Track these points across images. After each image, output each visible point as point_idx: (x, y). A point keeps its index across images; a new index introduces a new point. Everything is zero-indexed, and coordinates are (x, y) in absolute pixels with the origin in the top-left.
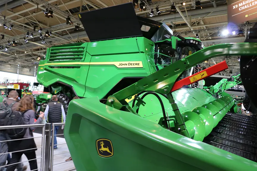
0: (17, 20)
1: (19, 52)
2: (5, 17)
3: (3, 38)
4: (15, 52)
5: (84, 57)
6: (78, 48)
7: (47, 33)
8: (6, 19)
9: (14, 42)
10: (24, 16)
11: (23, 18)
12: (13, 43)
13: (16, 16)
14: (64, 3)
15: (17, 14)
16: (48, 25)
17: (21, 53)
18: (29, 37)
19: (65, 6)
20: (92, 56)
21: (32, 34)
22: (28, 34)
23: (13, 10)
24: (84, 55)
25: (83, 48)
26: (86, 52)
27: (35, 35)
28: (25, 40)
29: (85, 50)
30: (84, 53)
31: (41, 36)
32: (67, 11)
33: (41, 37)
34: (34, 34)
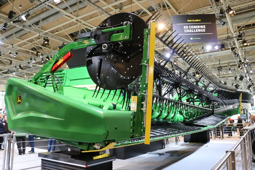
0: (22, 47)
1: (29, 74)
2: (12, 45)
3: (11, 64)
4: (25, 74)
5: (64, 81)
6: (61, 74)
7: (48, 57)
8: (13, 46)
9: (20, 66)
10: (31, 42)
11: (30, 44)
12: (19, 68)
13: (24, 42)
14: (64, 29)
15: (25, 41)
16: (52, 48)
17: (30, 75)
18: (32, 62)
19: (64, 31)
20: (70, 80)
21: (35, 59)
22: (31, 60)
23: (21, 37)
24: (65, 80)
25: (64, 74)
26: (66, 77)
27: (38, 60)
28: (30, 65)
29: (65, 75)
30: (64, 78)
31: (43, 60)
32: (67, 36)
33: (42, 62)
34: (36, 59)
